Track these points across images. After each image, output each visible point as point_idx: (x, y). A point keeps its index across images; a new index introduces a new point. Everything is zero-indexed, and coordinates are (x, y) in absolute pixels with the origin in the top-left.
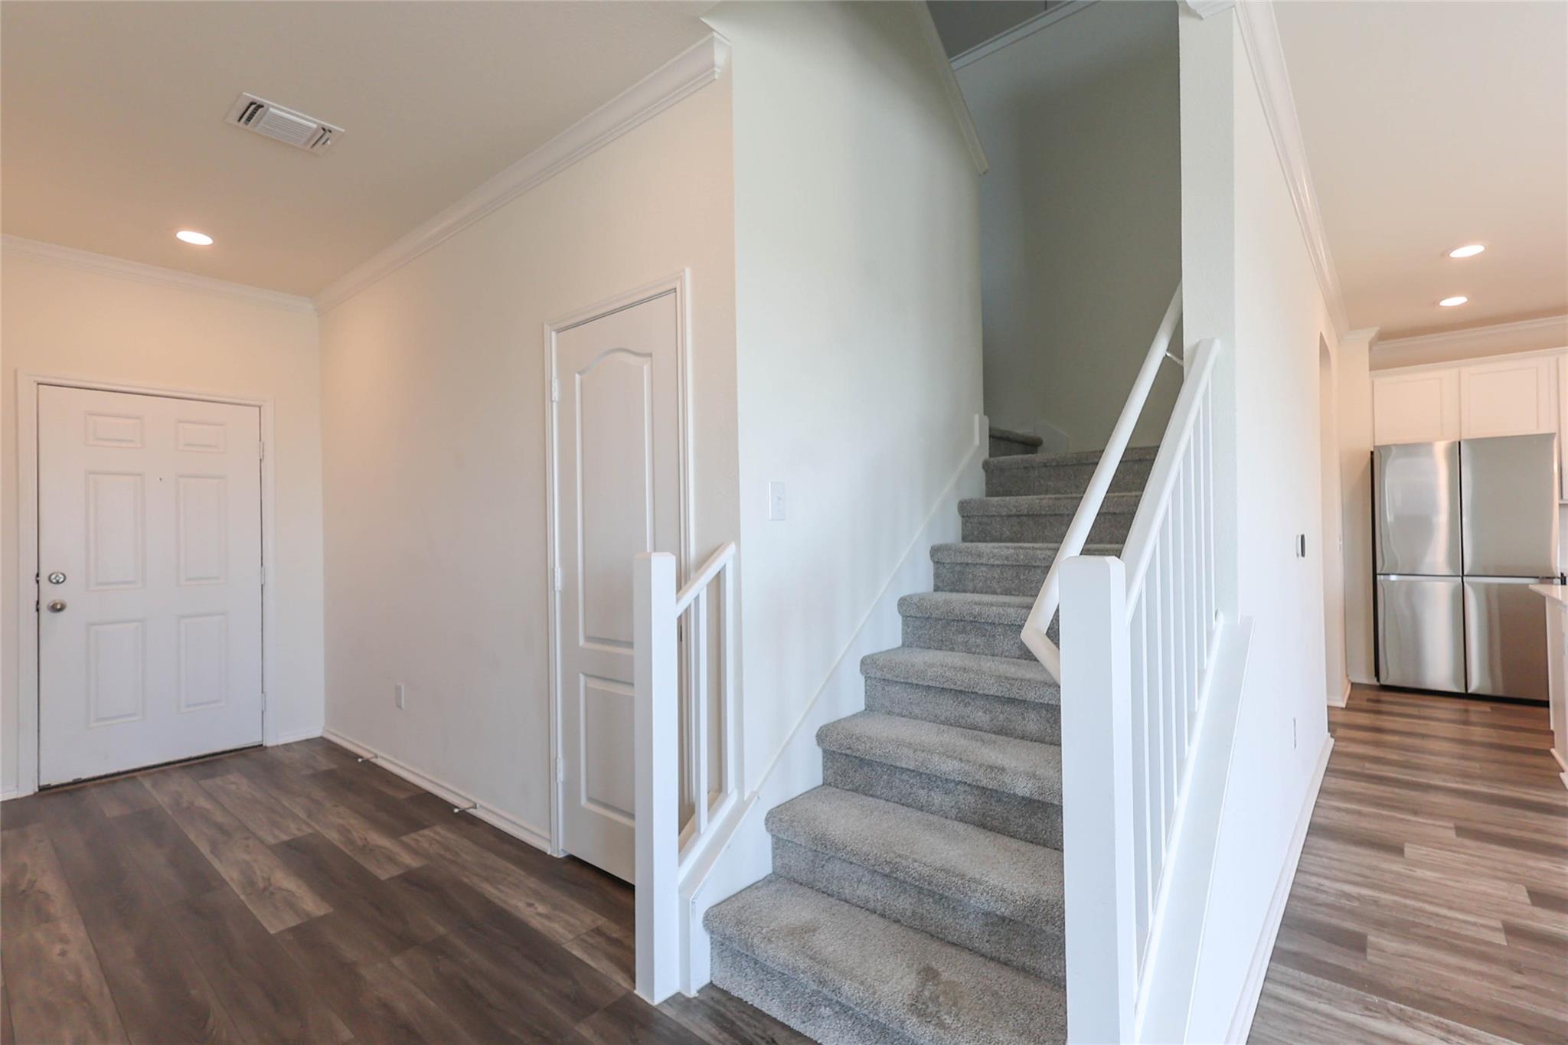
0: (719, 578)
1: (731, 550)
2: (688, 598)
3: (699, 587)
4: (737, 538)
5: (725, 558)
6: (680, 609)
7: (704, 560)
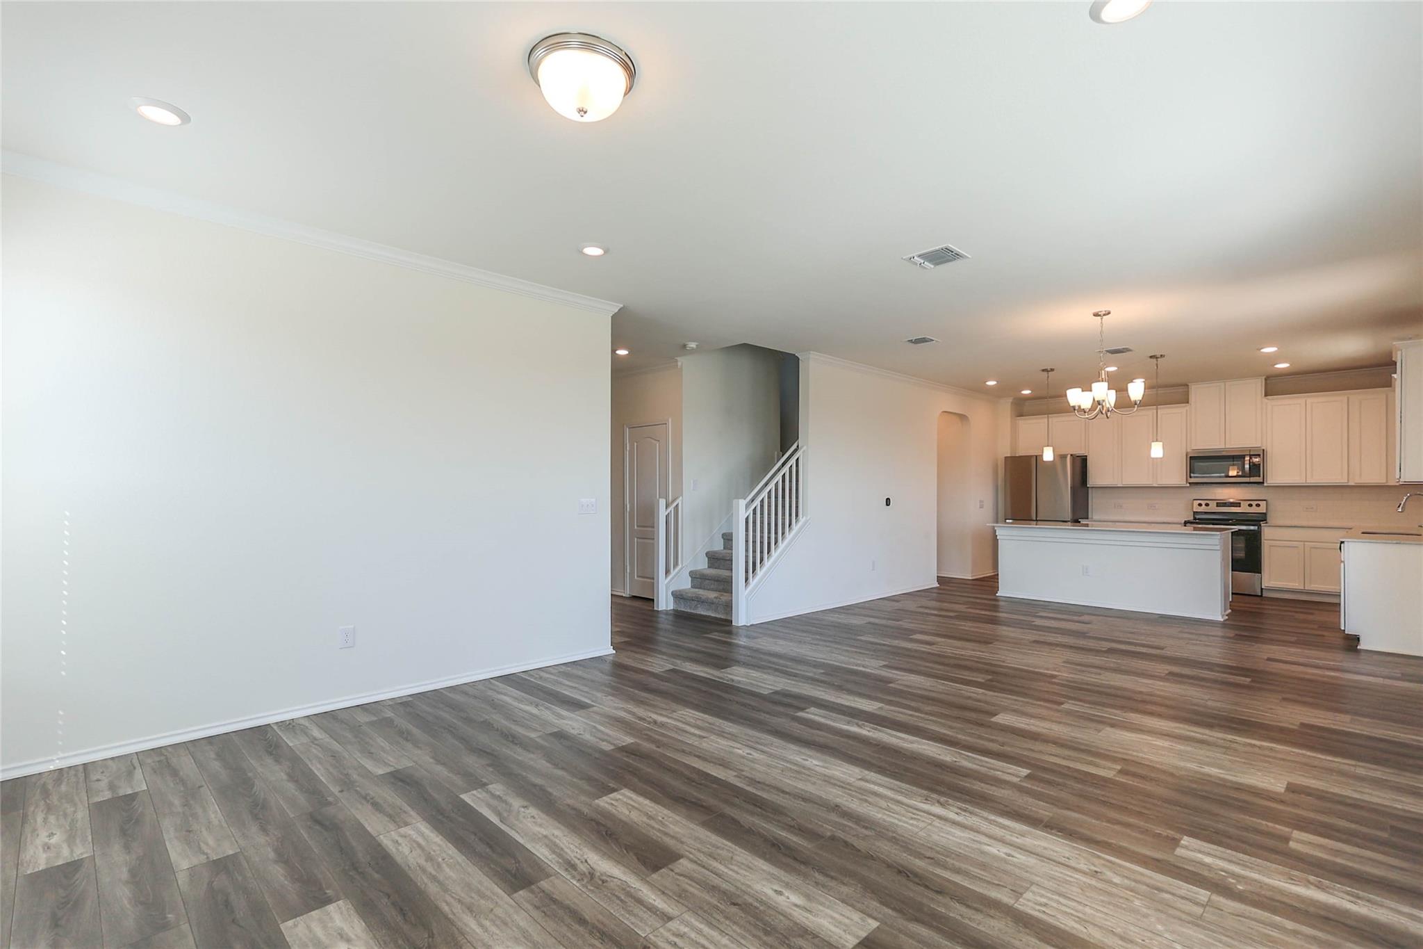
0: (677, 505)
1: (681, 498)
2: (669, 510)
3: (671, 508)
4: (682, 495)
5: (679, 501)
6: (666, 513)
7: (673, 501)
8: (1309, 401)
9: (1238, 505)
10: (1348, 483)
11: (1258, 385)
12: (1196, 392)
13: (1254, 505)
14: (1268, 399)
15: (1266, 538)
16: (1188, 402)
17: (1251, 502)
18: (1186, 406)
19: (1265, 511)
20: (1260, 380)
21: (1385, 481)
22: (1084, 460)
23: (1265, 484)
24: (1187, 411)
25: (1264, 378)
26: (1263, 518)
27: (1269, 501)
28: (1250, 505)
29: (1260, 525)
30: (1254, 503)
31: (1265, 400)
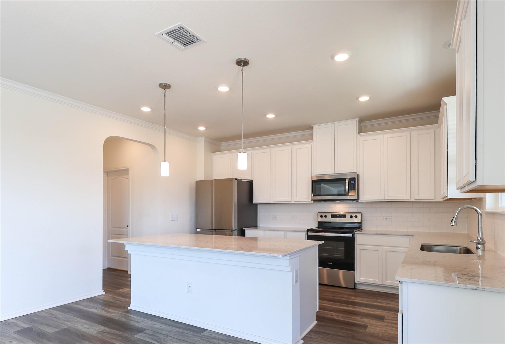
8: (386, 136)
9: (344, 216)
10: (410, 199)
11: (354, 124)
12: (317, 130)
13: (354, 217)
14: (361, 136)
15: (357, 243)
16: (312, 140)
17: (352, 214)
18: (310, 143)
19: (360, 221)
20: (356, 121)
21: (434, 198)
22: (251, 183)
23: (359, 201)
24: (311, 145)
25: (358, 119)
26: (359, 227)
27: (363, 213)
28: (351, 217)
29: (354, 233)
30: (354, 215)
31: (359, 137)
